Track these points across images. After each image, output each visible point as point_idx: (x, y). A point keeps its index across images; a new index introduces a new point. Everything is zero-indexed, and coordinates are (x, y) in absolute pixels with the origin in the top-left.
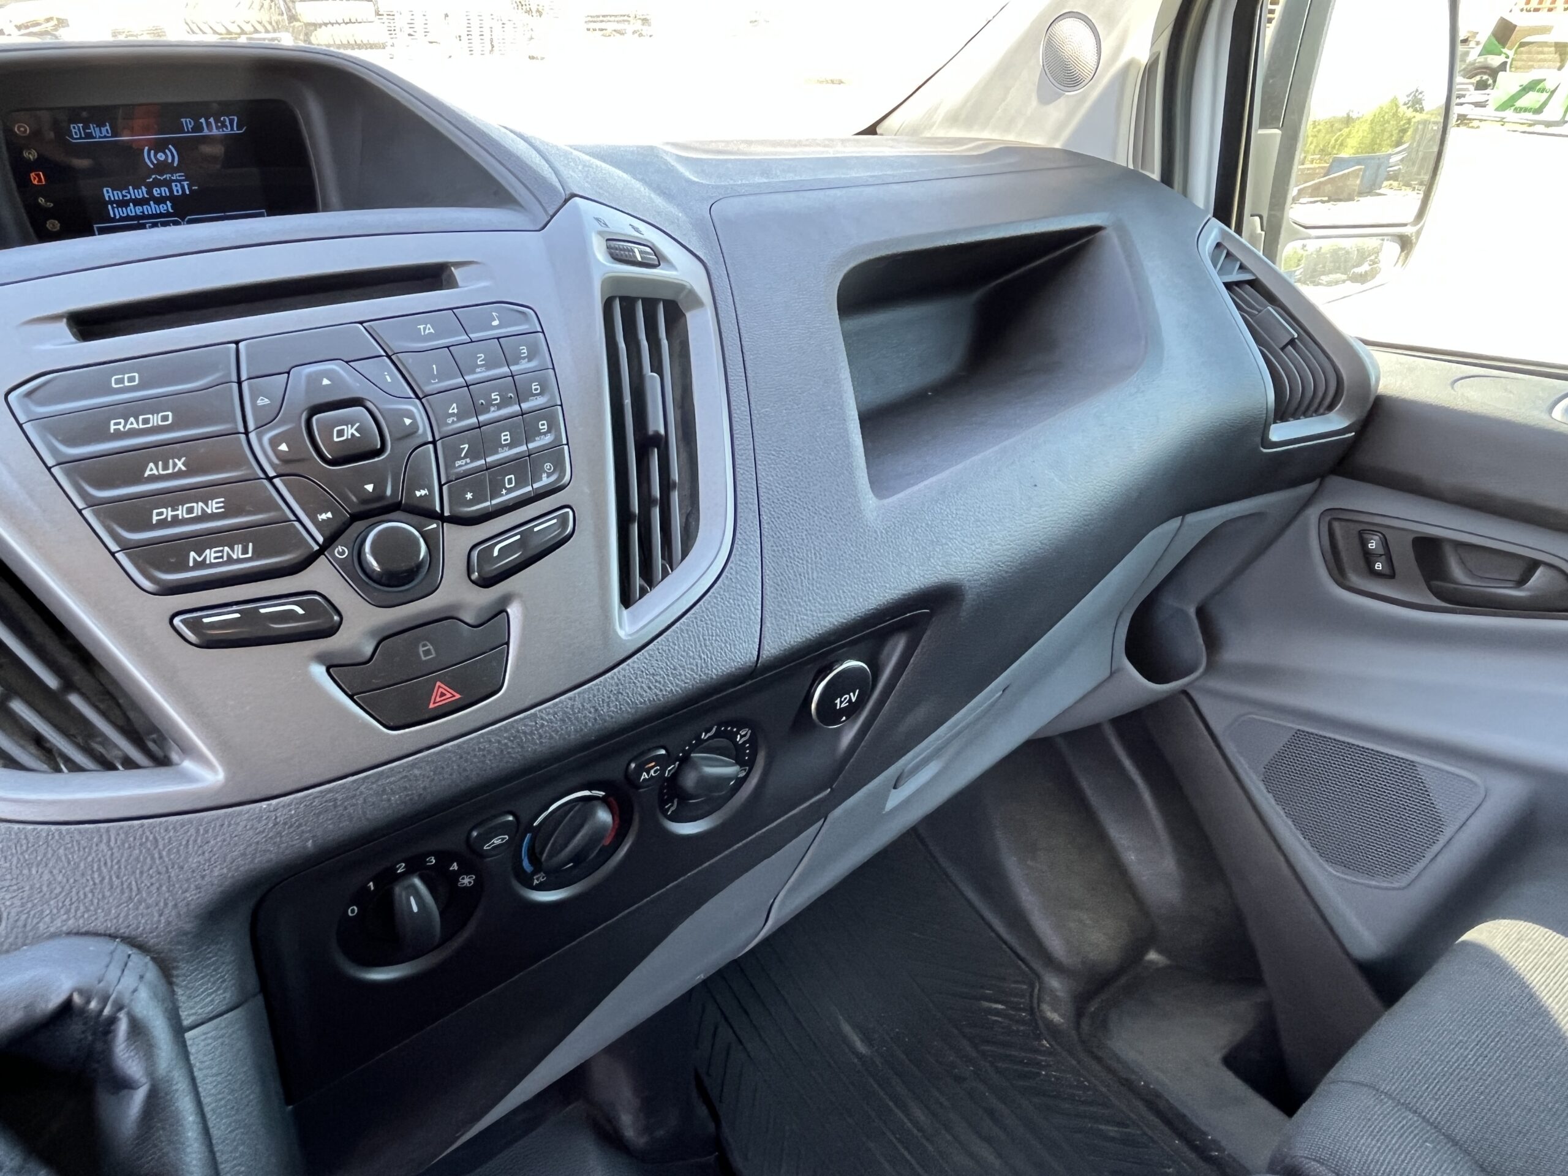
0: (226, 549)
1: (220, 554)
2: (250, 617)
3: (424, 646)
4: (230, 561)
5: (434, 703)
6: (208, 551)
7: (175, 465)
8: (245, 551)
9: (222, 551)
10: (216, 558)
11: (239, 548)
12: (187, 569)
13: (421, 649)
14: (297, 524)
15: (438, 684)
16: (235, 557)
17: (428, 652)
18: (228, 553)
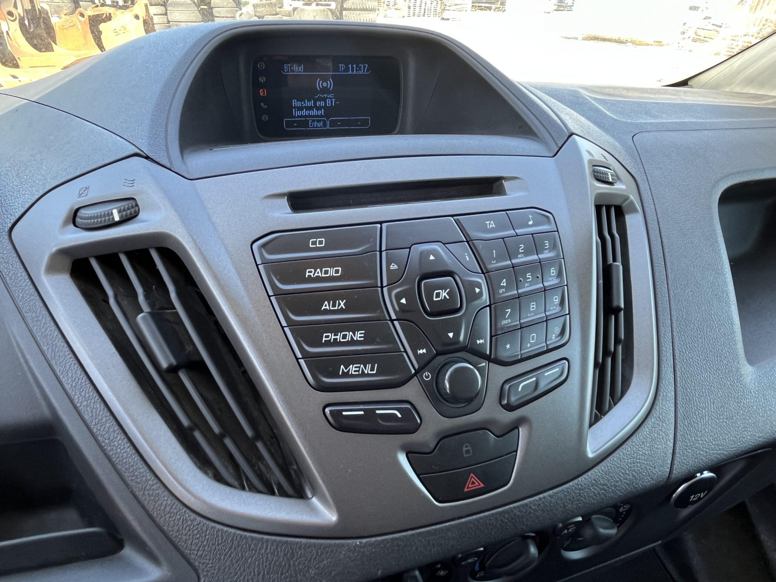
0: (362, 366)
1: (358, 369)
2: (370, 414)
3: (466, 447)
4: (363, 374)
5: (468, 488)
6: (351, 366)
7: (339, 304)
8: (372, 369)
9: (359, 367)
10: (355, 371)
11: (369, 366)
12: (337, 376)
13: (464, 449)
14: (404, 354)
15: (472, 475)
16: (366, 372)
17: (468, 452)
18: (362, 369)
